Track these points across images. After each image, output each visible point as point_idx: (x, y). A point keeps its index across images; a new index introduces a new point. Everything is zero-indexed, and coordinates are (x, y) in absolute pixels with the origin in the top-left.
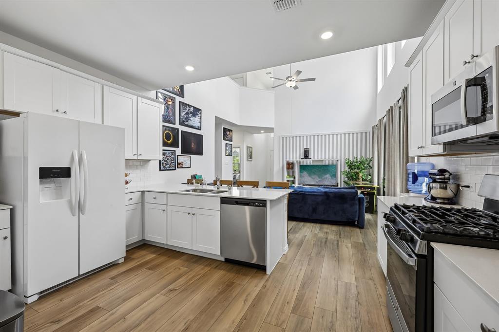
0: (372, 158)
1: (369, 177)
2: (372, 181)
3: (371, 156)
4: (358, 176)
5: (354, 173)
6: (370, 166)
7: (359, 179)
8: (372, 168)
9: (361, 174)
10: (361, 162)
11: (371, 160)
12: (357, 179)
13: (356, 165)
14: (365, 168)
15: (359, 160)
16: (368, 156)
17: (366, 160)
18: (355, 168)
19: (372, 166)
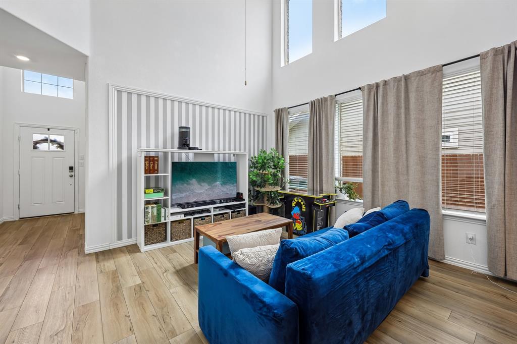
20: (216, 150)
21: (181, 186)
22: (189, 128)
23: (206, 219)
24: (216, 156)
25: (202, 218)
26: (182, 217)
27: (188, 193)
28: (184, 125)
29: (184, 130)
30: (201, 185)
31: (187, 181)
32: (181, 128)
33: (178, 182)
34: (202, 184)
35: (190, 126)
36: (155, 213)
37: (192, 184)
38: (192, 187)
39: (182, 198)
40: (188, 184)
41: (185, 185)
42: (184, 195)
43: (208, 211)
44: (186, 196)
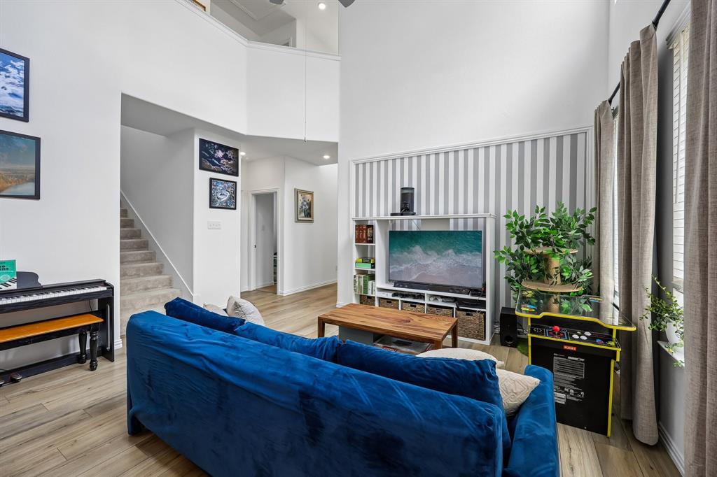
0: (594, 210)
1: (586, 274)
2: (593, 289)
3: (591, 204)
4: (548, 268)
5: (532, 256)
6: (587, 236)
7: (549, 276)
8: (597, 241)
9: (556, 262)
10: (558, 224)
11: (591, 217)
12: (543, 275)
13: (539, 232)
14: (572, 243)
15: (550, 216)
16: (580, 206)
17: (575, 215)
18: (535, 242)
19: (593, 235)
20: (451, 213)
21: (400, 256)
22: (413, 189)
23: (417, 306)
24: (452, 221)
25: (413, 305)
26: (389, 296)
27: (409, 266)
28: (406, 185)
29: (405, 191)
30: (427, 254)
31: (408, 249)
32: (403, 189)
33: (395, 250)
34: (429, 253)
35: (414, 186)
36: (362, 284)
37: (415, 252)
38: (415, 257)
39: (400, 272)
40: (409, 253)
41: (406, 253)
42: (403, 268)
43: (421, 296)
44: (407, 268)
